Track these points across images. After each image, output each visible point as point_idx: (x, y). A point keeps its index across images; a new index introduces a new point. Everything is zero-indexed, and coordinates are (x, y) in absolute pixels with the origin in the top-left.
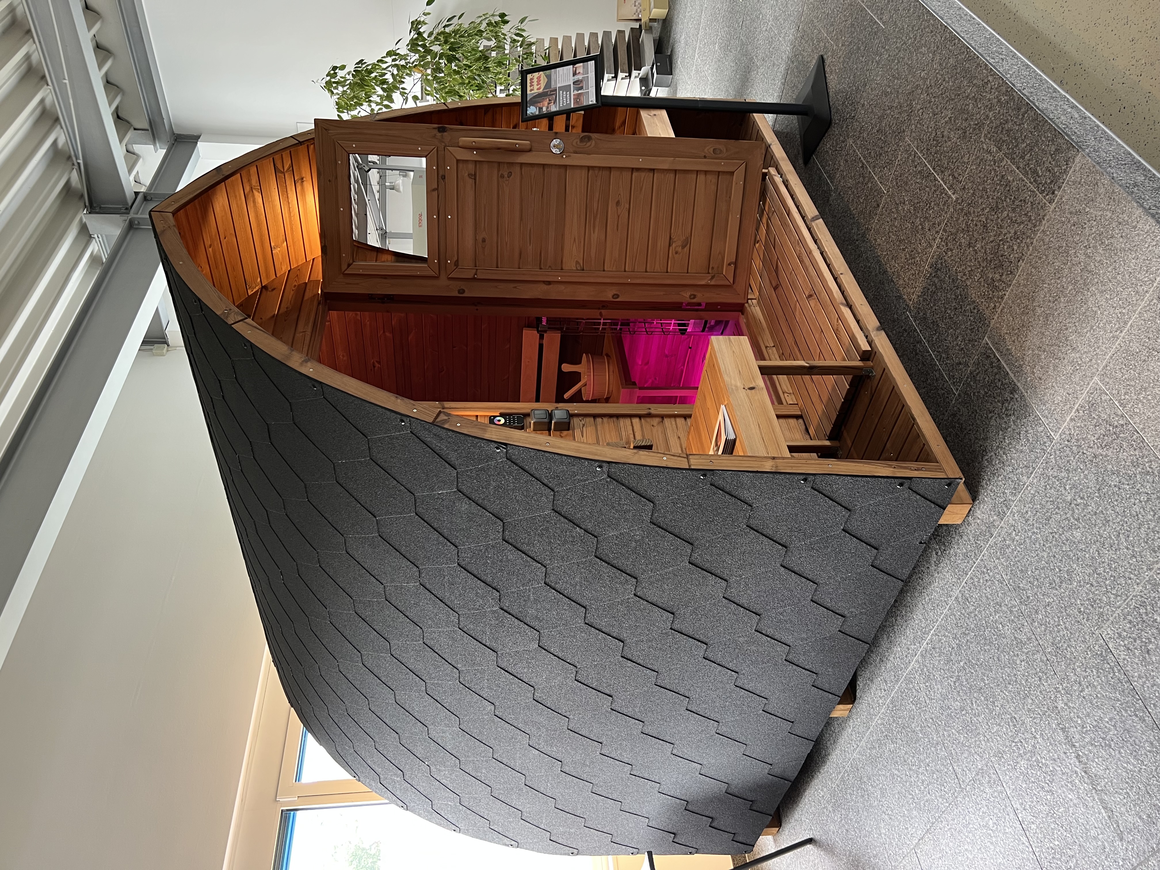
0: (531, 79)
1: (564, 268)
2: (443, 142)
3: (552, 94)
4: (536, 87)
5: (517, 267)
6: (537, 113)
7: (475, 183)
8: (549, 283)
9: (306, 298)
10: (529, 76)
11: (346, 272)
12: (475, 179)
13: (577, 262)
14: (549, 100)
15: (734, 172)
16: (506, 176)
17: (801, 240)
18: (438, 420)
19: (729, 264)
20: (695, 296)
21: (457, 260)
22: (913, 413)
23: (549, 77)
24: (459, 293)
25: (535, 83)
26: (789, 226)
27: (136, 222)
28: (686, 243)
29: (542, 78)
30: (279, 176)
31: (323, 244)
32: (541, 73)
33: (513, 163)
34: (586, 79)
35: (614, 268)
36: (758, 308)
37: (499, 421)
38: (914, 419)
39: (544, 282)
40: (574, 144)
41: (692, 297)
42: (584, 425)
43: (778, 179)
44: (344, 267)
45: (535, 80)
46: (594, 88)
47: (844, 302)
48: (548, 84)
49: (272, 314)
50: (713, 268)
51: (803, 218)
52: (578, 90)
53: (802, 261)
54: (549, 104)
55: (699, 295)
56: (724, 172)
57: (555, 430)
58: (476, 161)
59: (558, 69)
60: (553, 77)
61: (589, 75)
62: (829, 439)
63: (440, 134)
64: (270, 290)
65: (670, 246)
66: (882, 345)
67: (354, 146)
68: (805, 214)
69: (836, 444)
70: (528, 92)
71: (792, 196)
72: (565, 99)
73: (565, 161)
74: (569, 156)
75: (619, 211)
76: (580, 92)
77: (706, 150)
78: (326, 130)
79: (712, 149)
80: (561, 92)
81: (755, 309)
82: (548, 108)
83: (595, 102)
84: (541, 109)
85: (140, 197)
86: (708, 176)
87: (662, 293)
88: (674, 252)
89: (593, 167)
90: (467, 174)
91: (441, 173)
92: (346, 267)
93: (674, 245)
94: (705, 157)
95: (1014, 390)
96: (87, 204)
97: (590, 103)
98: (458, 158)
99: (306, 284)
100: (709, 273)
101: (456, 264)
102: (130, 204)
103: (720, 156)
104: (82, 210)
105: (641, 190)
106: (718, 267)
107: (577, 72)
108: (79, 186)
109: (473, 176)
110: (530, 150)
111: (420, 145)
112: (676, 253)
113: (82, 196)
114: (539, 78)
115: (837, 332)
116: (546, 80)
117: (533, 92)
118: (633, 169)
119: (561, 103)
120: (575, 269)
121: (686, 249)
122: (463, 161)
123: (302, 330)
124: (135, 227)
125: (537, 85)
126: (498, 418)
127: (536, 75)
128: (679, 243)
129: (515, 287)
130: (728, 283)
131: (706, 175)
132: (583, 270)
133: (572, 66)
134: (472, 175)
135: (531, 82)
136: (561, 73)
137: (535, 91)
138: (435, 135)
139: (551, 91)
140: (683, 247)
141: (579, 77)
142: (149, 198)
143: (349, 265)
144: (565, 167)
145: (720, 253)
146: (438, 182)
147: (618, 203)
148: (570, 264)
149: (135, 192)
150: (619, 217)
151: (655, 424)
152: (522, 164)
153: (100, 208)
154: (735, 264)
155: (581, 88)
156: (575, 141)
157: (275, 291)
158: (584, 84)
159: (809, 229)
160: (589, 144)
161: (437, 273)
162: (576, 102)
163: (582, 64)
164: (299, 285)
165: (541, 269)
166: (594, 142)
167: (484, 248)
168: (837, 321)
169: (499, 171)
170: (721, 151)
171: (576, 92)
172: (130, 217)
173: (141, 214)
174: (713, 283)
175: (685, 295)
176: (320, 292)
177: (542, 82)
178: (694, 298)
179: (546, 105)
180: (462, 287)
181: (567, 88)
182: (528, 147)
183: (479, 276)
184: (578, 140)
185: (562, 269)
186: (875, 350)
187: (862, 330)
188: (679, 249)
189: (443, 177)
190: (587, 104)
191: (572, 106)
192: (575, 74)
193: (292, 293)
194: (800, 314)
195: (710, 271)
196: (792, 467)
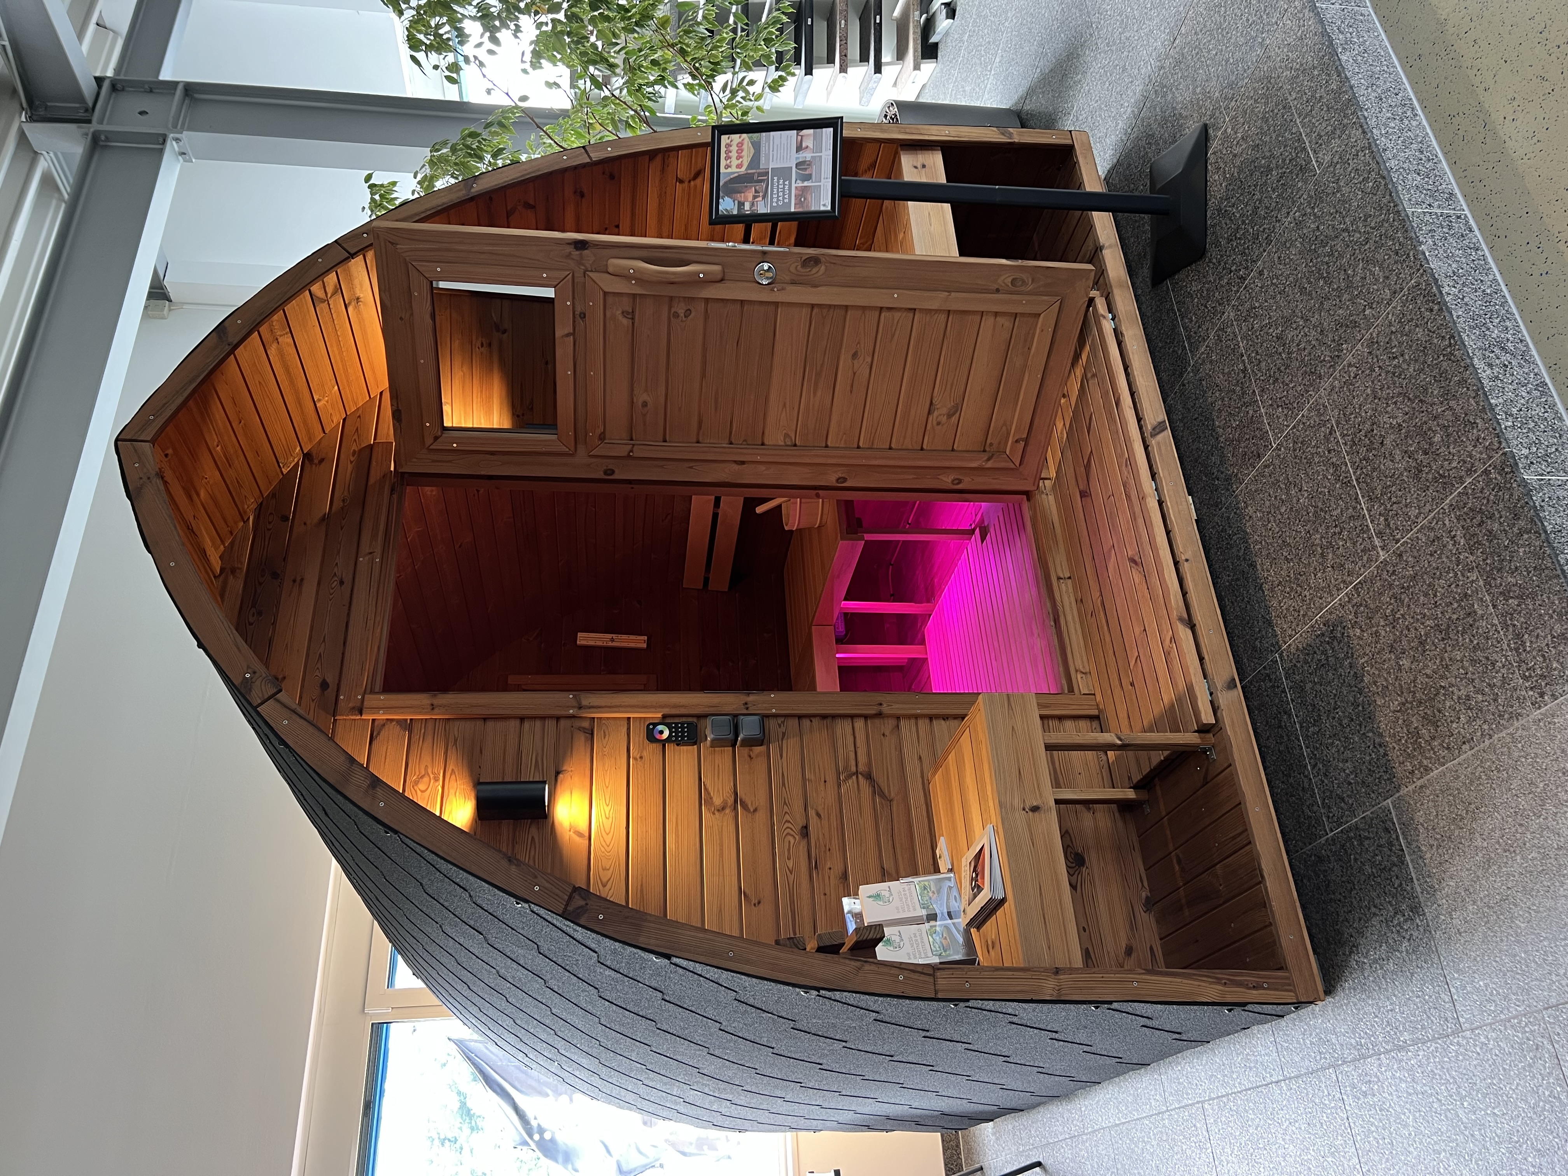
0: (728, 146)
1: (766, 442)
2: (583, 265)
3: (761, 181)
4: (735, 162)
5: (695, 440)
6: (735, 212)
7: (633, 324)
8: (743, 463)
9: (372, 481)
10: (725, 139)
11: (431, 447)
12: (633, 319)
13: (787, 435)
14: (756, 191)
15: (1040, 315)
16: (682, 315)
17: (1130, 462)
18: (570, 908)
19: (1017, 441)
20: (960, 481)
21: (604, 433)
22: (1263, 867)
23: (757, 146)
24: (605, 473)
25: (734, 154)
26: (1115, 422)
27: (103, 138)
28: (956, 409)
29: (745, 147)
30: (321, 309)
31: (395, 408)
32: (744, 136)
33: (693, 298)
34: (818, 159)
35: (843, 442)
36: (1051, 498)
37: (661, 732)
38: (1263, 877)
39: (735, 462)
40: (792, 269)
41: (956, 482)
42: (784, 734)
43: (1108, 326)
44: (429, 440)
45: (734, 148)
46: (830, 180)
47: (1185, 616)
48: (755, 161)
49: (321, 515)
50: (991, 444)
51: (1139, 420)
52: (803, 181)
53: (1128, 497)
54: (755, 197)
55: (967, 479)
56: (1023, 315)
57: (741, 746)
58: (634, 296)
59: (772, 133)
60: (763, 149)
61: (823, 154)
62: (1136, 787)
63: (578, 253)
64: (316, 461)
65: (929, 413)
66: (1233, 722)
67: (439, 269)
68: (1143, 415)
69: (1144, 795)
70: (722, 170)
71: (1126, 368)
72: (781, 194)
73: (777, 296)
74: (783, 289)
75: (855, 367)
76: (806, 184)
77: (1000, 281)
78: (392, 243)
79: (1010, 280)
80: (776, 178)
81: (1049, 502)
82: (752, 204)
83: (829, 208)
84: (741, 205)
85: (106, 85)
86: (998, 318)
87: (911, 477)
88: (935, 423)
89: (820, 306)
90: (619, 312)
91: (578, 310)
92: (432, 441)
93: (936, 414)
94: (998, 291)
95: (1416, 909)
96: (25, 105)
97: (822, 208)
98: (606, 290)
99: (371, 447)
100: (984, 451)
101: (602, 437)
102: (90, 104)
103: (1023, 288)
104: (17, 116)
105: (893, 336)
106: (1000, 443)
107: (804, 145)
108: (6, 71)
109: (631, 315)
110: (722, 280)
111: (545, 269)
112: (938, 424)
113: (15, 91)
114: (740, 145)
115: (1167, 654)
116: (752, 151)
117: (729, 170)
118: (881, 308)
119: (775, 200)
120: (783, 443)
121: (954, 419)
122: (614, 293)
123: (367, 551)
124: (102, 143)
125: (738, 158)
126: (660, 727)
127: (736, 137)
128: (944, 411)
129: (691, 467)
130: (1013, 466)
131: (996, 317)
132: (795, 445)
133: (795, 132)
134: (628, 313)
135: (728, 152)
136: (777, 142)
137: (734, 169)
138: (570, 254)
139: (760, 174)
140: (950, 416)
141: (807, 155)
142: (119, 86)
143: (436, 438)
144: (776, 304)
145: (1005, 424)
146: (574, 321)
147: (855, 356)
148: (775, 437)
149: (96, 78)
150: (855, 374)
151: (887, 733)
152: (707, 300)
153: (46, 108)
154: (1026, 441)
155: (808, 178)
156: (794, 265)
157: (323, 464)
158: (814, 171)
159: (1146, 447)
160: (815, 270)
161: (573, 449)
162: (799, 203)
163: (811, 131)
164: (361, 451)
165: (731, 443)
166: (823, 267)
167: (644, 415)
168: (1171, 642)
169: (670, 308)
170: (1023, 281)
171: (800, 184)
172: (92, 130)
173: (108, 124)
174: (989, 465)
175: (945, 479)
176: (392, 469)
177: (744, 153)
178: (958, 484)
179: (750, 199)
180: (610, 467)
181: (784, 173)
182: (719, 277)
183: (637, 453)
184: (799, 265)
185: (763, 444)
186: (1222, 725)
187: (1205, 677)
188: (944, 419)
189: (583, 316)
190: (817, 209)
191: (793, 210)
192: (799, 148)
193: (350, 467)
194: (1115, 567)
195: (987, 449)
196: (1081, 988)
